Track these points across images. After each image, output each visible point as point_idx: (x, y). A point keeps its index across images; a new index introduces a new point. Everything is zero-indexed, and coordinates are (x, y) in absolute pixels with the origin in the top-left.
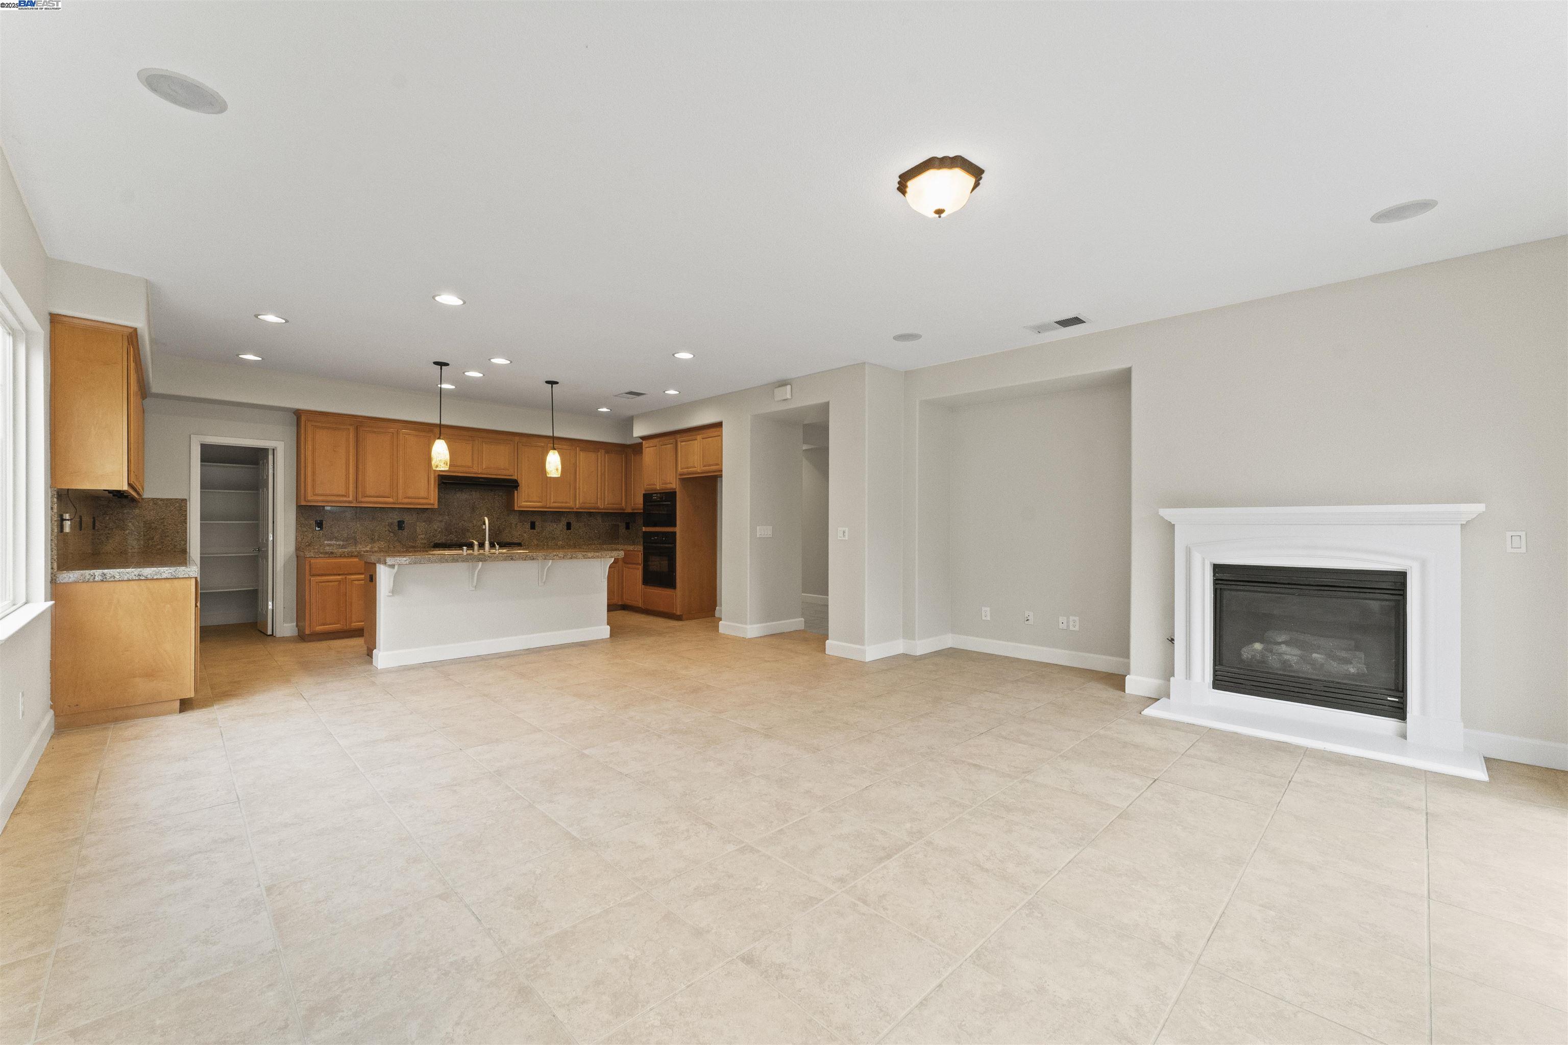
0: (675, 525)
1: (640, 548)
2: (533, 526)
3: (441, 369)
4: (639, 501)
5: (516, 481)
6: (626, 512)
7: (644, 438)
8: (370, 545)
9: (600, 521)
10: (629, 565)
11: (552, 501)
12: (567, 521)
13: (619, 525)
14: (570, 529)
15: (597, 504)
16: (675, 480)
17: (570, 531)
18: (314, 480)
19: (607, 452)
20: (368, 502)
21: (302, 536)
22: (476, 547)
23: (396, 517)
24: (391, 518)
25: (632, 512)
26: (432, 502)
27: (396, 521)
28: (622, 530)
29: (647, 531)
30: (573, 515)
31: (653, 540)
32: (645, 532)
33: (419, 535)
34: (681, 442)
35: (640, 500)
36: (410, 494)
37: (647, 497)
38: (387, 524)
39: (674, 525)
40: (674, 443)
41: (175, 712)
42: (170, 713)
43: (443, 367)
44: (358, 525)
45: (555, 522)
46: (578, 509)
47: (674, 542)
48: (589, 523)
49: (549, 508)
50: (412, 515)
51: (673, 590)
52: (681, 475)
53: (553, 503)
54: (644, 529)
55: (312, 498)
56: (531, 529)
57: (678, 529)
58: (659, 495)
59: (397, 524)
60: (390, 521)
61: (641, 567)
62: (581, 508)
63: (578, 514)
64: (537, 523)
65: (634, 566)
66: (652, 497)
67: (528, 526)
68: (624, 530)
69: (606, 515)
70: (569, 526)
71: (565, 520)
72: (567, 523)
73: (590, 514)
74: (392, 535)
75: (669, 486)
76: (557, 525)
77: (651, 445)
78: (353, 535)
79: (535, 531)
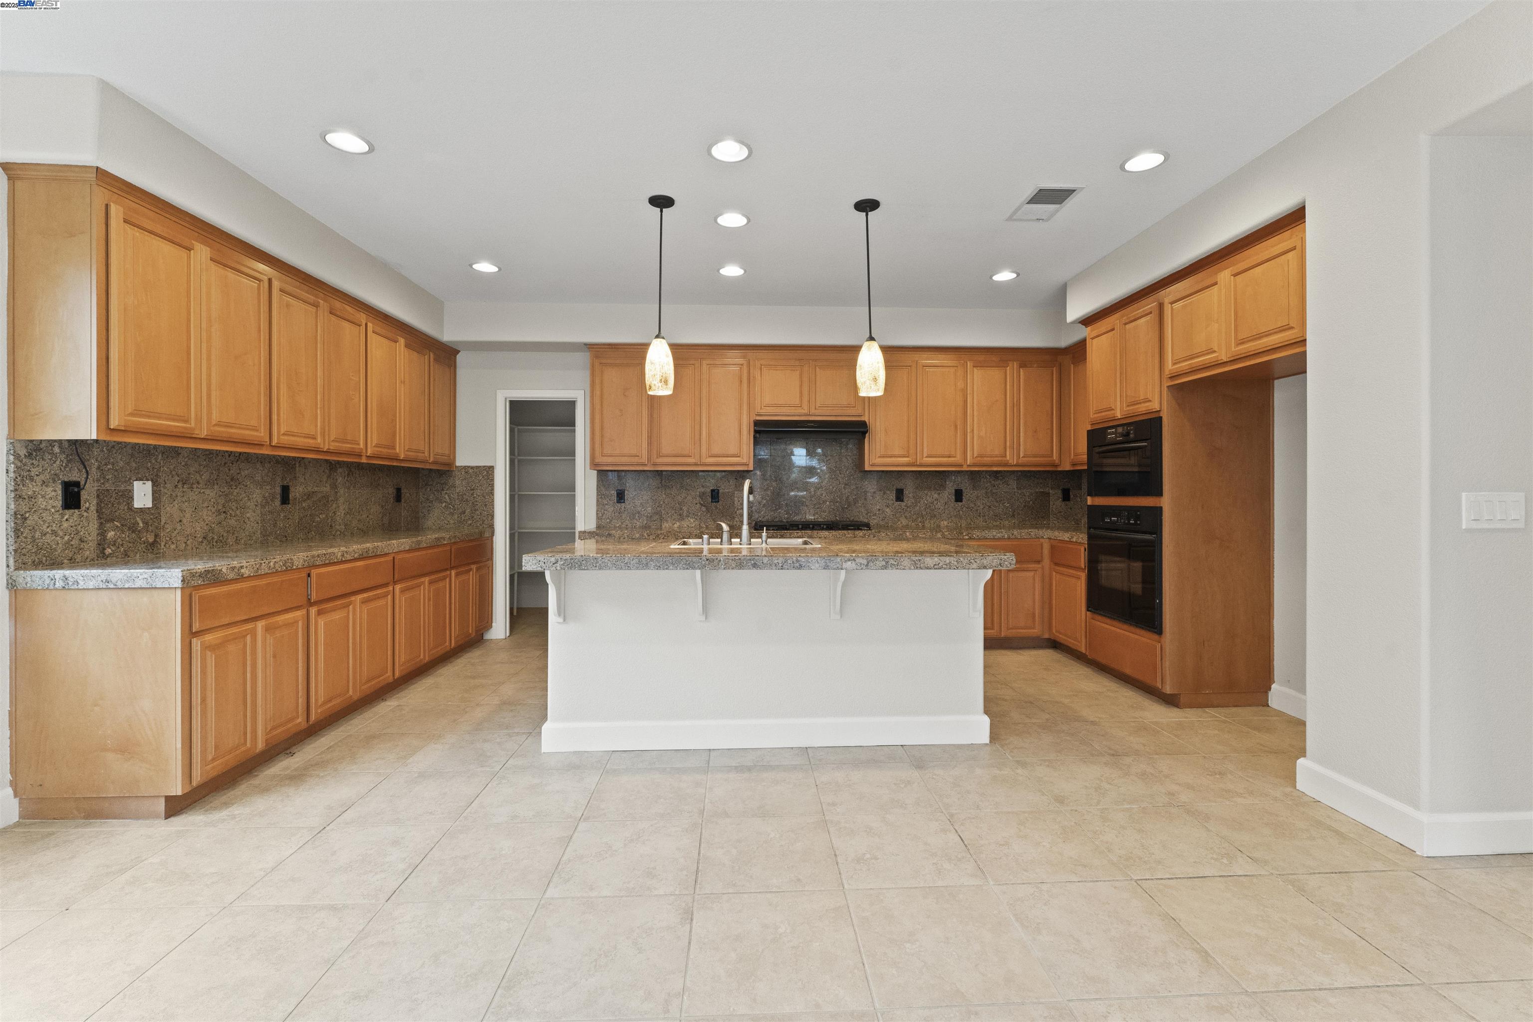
0: (1160, 493)
1: (1082, 538)
2: (900, 495)
3: (661, 211)
4: (1080, 448)
5: (863, 424)
6: (1059, 469)
7: (1087, 321)
8: (678, 524)
9: (1015, 487)
10: (1061, 569)
11: (925, 455)
12: (955, 487)
13: (1049, 493)
14: (961, 501)
15: (1005, 456)
16: (1157, 390)
17: (960, 504)
18: (602, 436)
19: (1023, 365)
20: (666, 463)
21: (603, 511)
22: (725, 536)
23: (711, 484)
24: (703, 486)
25: (1072, 469)
26: (745, 461)
27: (709, 490)
28: (1056, 503)
29: (1097, 504)
30: (967, 477)
31: (1108, 522)
32: (1090, 508)
33: (738, 509)
34: (1172, 303)
35: (1082, 447)
36: (716, 450)
37: (1096, 436)
38: (698, 493)
39: (1158, 492)
40: (1156, 312)
41: (157, 817)
42: (151, 816)
43: (664, 209)
44: (664, 496)
45: (935, 489)
46: (969, 466)
47: (1156, 527)
48: (994, 491)
49: (921, 465)
50: (729, 482)
51: (1156, 637)
52: (1172, 378)
53: (926, 457)
54: (1089, 501)
55: (607, 461)
56: (896, 501)
57: (1166, 502)
58: (1120, 430)
59: (710, 494)
60: (703, 490)
61: (1083, 576)
62: (974, 465)
63: (974, 476)
64: (906, 492)
65: (1071, 571)
66: (1105, 437)
67: (893, 496)
68: (1059, 502)
69: (1026, 476)
70: (959, 496)
71: (953, 486)
72: (956, 491)
73: (996, 475)
74: (704, 509)
75: (1143, 408)
76: (939, 494)
77: (1103, 329)
78: (658, 509)
79: (903, 504)
